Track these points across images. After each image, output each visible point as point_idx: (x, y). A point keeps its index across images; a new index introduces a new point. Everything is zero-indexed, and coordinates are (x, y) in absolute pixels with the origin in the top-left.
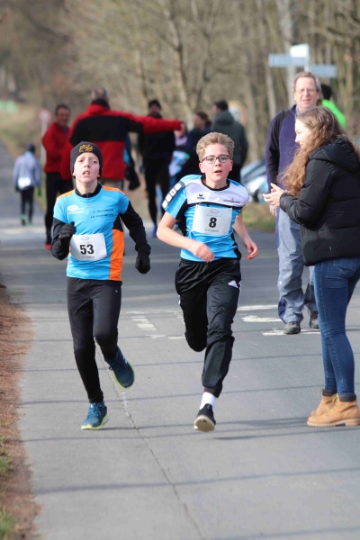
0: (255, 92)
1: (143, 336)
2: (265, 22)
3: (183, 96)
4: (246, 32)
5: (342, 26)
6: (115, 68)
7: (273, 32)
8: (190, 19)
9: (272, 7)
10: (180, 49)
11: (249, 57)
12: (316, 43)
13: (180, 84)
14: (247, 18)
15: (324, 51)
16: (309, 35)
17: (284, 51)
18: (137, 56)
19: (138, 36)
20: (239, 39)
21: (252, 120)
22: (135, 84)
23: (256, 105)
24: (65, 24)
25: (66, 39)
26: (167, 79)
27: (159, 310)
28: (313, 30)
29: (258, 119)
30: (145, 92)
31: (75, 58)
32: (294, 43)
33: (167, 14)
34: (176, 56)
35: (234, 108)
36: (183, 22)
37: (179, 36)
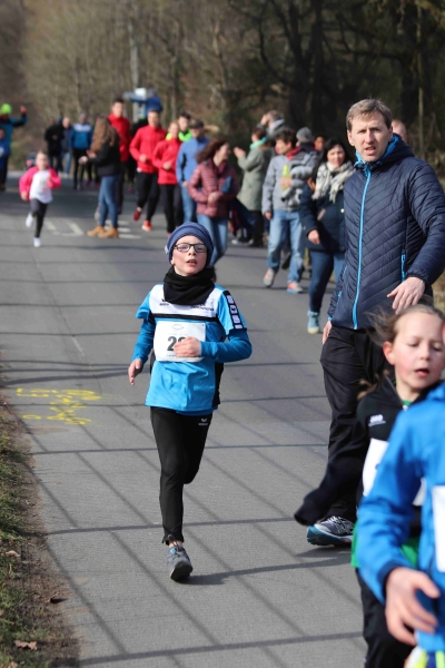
1: (49, 232)
2: (124, 75)
3: (79, 109)
4: (114, 78)
5: (163, 81)
6: (45, 93)
7: (128, 81)
8: (86, 70)
9: (129, 68)
10: (79, 86)
12: (148, 87)
13: (76, 103)
14: (116, 72)
17: (132, 90)
18: (57, 88)
19: (58, 78)
20: (110, 82)
22: (55, 102)
24: (22, 68)
25: (21, 76)
26: (71, 100)
27: (58, 220)
28: (148, 81)
30: (60, 106)
31: (25, 86)
33: (74, 66)
34: (76, 89)
36: (82, 72)
37: (79, 78)
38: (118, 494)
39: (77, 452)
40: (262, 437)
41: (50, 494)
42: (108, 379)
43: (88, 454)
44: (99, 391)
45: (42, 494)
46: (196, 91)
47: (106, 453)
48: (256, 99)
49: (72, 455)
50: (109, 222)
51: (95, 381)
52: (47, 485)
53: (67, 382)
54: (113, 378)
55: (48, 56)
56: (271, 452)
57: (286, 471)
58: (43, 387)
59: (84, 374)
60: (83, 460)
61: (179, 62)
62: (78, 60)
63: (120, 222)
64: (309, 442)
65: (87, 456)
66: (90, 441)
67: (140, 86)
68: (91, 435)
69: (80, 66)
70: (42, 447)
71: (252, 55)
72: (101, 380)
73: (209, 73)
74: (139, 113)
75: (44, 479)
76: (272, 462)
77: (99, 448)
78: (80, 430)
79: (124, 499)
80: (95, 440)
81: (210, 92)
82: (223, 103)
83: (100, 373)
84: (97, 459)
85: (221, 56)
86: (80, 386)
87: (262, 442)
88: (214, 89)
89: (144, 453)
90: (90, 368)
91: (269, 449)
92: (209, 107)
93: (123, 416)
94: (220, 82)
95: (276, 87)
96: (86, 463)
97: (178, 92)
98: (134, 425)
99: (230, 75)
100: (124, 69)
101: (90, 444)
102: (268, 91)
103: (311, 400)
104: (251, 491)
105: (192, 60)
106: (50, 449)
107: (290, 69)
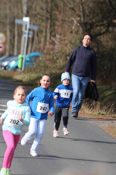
0: (11, 31)
11: (10, 18)
15: (36, 21)
16: (32, 14)
21: (8, 40)
23: (11, 35)
29: (10, 41)
32: (26, 16)
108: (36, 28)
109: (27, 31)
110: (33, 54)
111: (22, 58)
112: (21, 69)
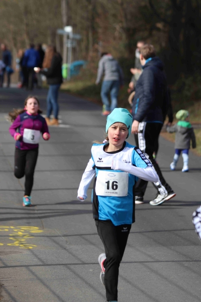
4: (50, 20)
5: (84, 22)
6: (4, 29)
7: (60, 22)
8: (31, 14)
10: (27, 25)
12: (74, 27)
13: (25, 37)
14: (51, 16)
17: (62, 28)
18: (12, 27)
20: (48, 23)
28: (73, 21)
30: (15, 39)
33: (23, 12)
34: (25, 27)
35: (45, 47)
38: (54, 293)
39: (27, 266)
40: (150, 256)
41: (9, 294)
42: (48, 219)
43: (34, 267)
44: (41, 227)
45: (4, 294)
46: (106, 28)
47: (47, 267)
48: (146, 34)
49: (24, 269)
50: (52, 116)
51: (39, 220)
52: (7, 288)
53: (20, 221)
54: (51, 218)
55: (6, 4)
56: (156, 266)
57: (166, 279)
58: (5, 225)
59: (32, 216)
60: (31, 272)
61: (94, 8)
62: (26, 7)
63: (59, 117)
64: (182, 259)
65: (33, 269)
66: (36, 260)
67: (68, 25)
68: (36, 256)
69: (27, 12)
70: (4, 263)
71: (143, 4)
72: (43, 220)
73: (114, 16)
74: (68, 43)
75: (6, 284)
76: (156, 273)
77: (41, 263)
78: (28, 252)
79: (58, 297)
80: (39, 259)
81: (115, 29)
82: (124, 36)
83: (43, 215)
84: (40, 271)
85: (122, 4)
86: (29, 224)
87: (149, 259)
88: (118, 27)
89: (72, 267)
90: (36, 212)
91: (155, 264)
92: (115, 39)
93: (57, 243)
94: (121, 22)
95: (160, 25)
96: (33, 273)
97: (93, 29)
98: (65, 249)
99: (129, 17)
100: (57, 13)
101: (35, 261)
102: (154, 28)
103: (182, 232)
104: (142, 291)
105: (103, 7)
106: (9, 265)
107: (169, 13)
108: (78, 37)
109: (69, 41)
110: (77, 63)
111: (67, 69)
112: (66, 79)
